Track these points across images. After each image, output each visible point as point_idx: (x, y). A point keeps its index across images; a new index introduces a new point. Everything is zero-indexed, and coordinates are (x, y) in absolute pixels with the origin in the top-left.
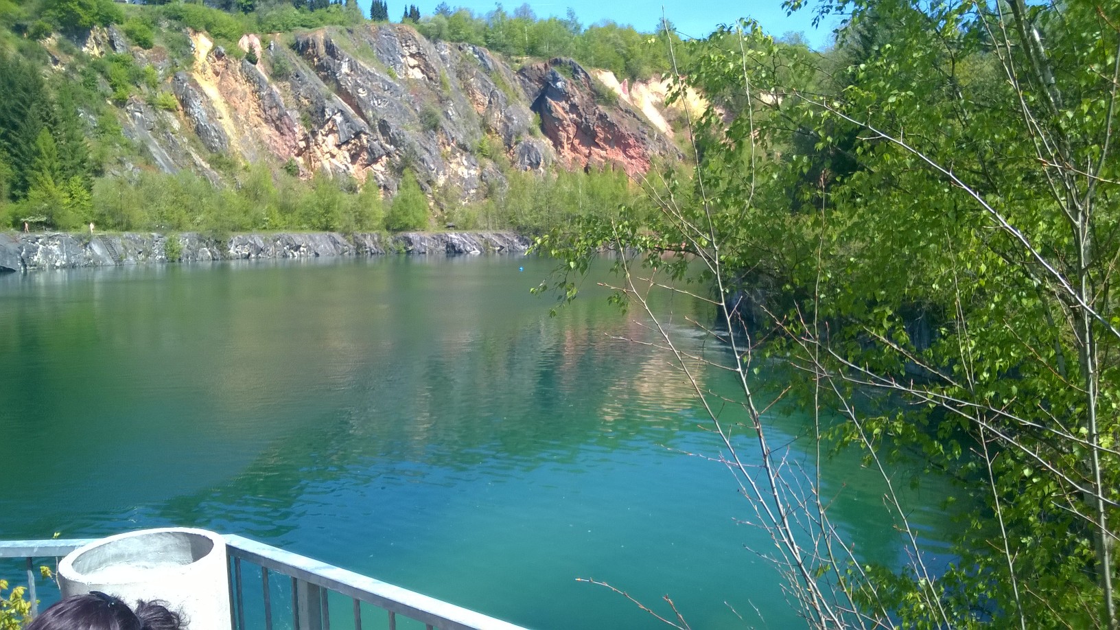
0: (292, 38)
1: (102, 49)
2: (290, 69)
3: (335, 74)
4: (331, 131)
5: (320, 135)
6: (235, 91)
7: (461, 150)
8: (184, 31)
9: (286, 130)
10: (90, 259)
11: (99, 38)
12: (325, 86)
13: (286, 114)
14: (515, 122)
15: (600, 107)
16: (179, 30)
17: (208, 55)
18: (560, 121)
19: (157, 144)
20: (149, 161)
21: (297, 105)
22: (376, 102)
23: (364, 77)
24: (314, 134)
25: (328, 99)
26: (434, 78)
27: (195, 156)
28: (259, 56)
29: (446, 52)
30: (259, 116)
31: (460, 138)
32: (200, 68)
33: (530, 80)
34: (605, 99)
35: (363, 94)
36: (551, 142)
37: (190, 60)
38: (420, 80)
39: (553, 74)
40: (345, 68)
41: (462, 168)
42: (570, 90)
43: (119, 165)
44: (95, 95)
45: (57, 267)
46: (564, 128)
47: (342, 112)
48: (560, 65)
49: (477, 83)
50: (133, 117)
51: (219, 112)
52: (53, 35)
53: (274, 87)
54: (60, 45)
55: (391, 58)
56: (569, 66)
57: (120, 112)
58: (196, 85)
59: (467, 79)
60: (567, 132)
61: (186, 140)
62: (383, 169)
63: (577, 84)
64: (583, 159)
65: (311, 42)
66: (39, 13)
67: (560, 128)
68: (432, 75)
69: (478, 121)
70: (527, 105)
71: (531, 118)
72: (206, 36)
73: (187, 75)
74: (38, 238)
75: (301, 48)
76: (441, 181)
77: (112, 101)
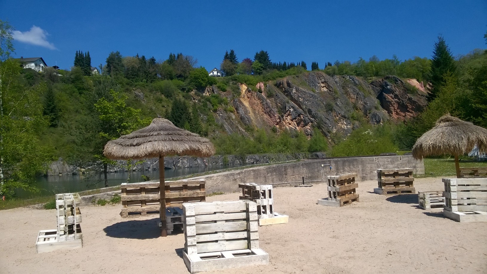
0: (276, 82)
1: (209, 93)
2: (274, 93)
3: (290, 93)
4: (289, 115)
5: (285, 116)
6: (255, 103)
7: (343, 118)
8: (238, 84)
9: (272, 116)
10: (196, 165)
11: (209, 90)
12: (287, 98)
13: (272, 110)
14: (369, 104)
15: (408, 95)
16: (236, 84)
17: (246, 91)
18: (390, 102)
19: (227, 124)
20: (224, 130)
21: (277, 106)
22: (306, 102)
23: (301, 93)
24: (282, 116)
25: (287, 103)
26: (332, 90)
27: (240, 127)
28: (263, 90)
29: (337, 80)
30: (263, 111)
31: (343, 113)
32: (243, 96)
33: (376, 86)
34: (411, 91)
35: (301, 100)
36: (386, 112)
37: (239, 94)
38: (326, 91)
39: (386, 83)
40: (294, 91)
41: (344, 125)
42: (394, 89)
43: (214, 132)
44: (206, 109)
45: (186, 167)
46: (392, 105)
47: (293, 107)
48: (389, 79)
49: (351, 90)
50: (219, 115)
51: (249, 111)
52: (194, 90)
53: (268, 100)
54: (196, 94)
55: (314, 85)
56: (393, 79)
57: (215, 114)
58: (241, 102)
59: (347, 89)
60: (394, 107)
61: (237, 122)
62: (310, 128)
63: (397, 86)
64: (402, 118)
65: (281, 83)
66: (189, 84)
67: (390, 105)
68: (331, 89)
69: (352, 106)
70: (375, 97)
71: (377, 102)
72: (245, 85)
73: (238, 99)
74: (180, 158)
75: (279, 85)
76: (334, 131)
77: (212, 110)
